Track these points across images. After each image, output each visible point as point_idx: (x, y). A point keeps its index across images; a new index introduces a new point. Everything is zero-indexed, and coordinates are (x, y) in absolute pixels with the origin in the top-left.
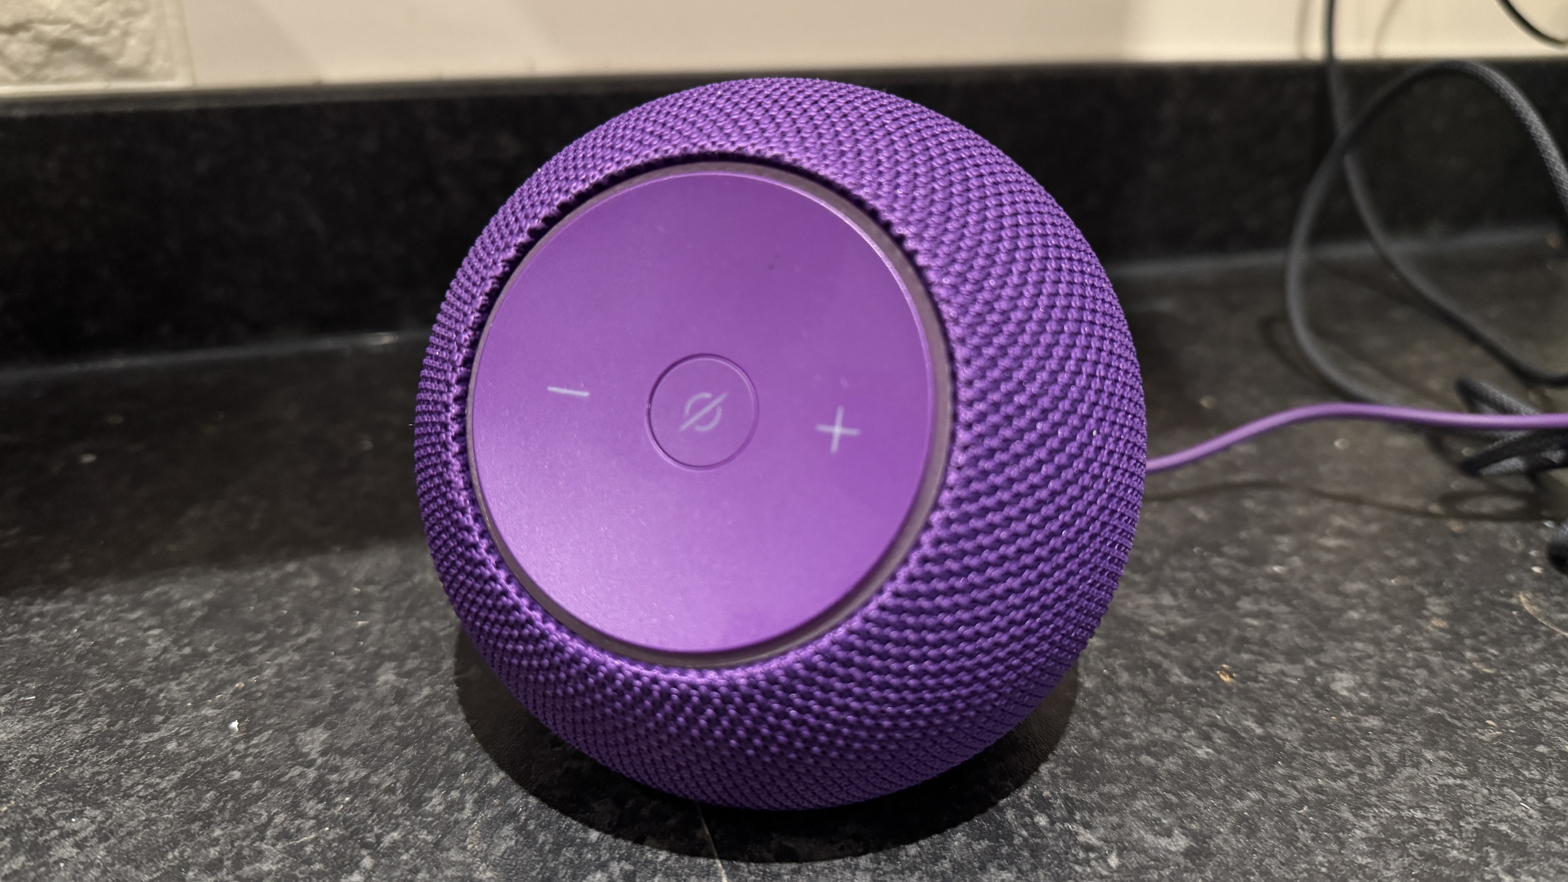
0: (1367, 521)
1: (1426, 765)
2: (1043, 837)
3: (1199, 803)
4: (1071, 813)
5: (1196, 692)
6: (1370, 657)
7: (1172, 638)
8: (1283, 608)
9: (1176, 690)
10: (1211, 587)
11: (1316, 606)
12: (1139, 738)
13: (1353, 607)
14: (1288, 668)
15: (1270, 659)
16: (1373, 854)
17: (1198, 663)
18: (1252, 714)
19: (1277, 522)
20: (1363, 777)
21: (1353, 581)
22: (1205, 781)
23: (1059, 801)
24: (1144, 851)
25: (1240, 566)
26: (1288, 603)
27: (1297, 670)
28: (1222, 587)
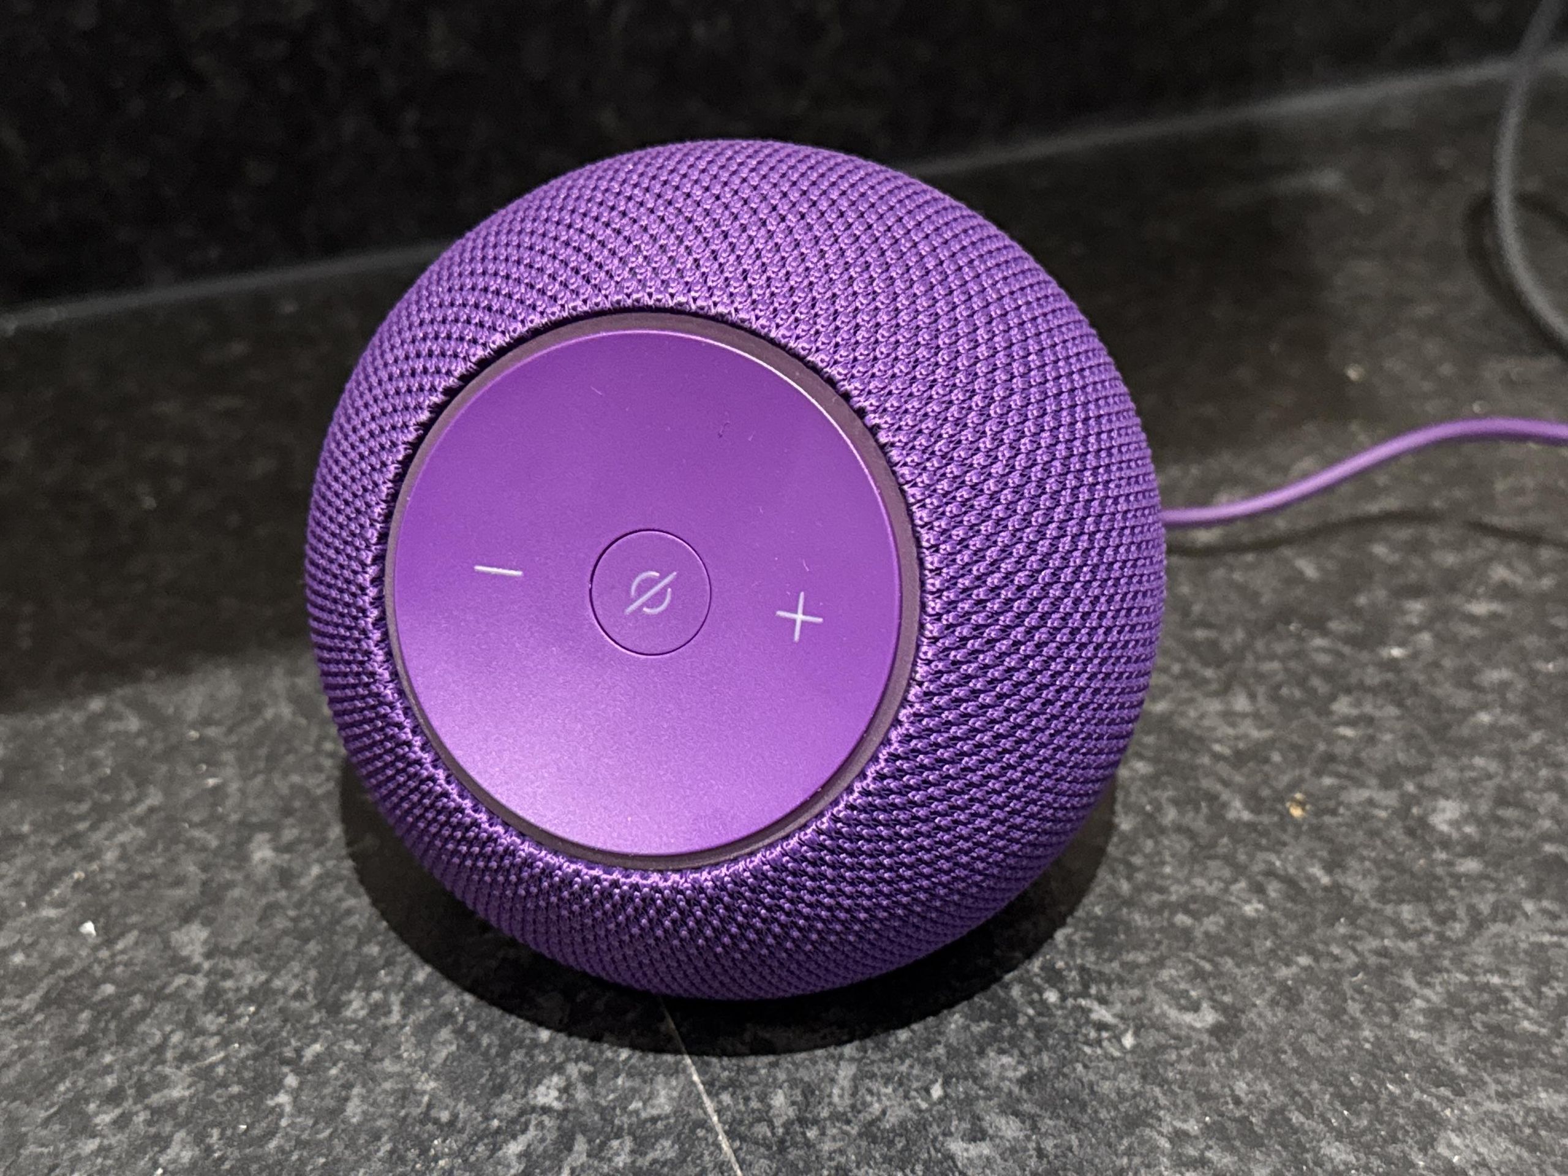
0: (1540, 572)
1: (1520, 919)
2: (1051, 1015)
3: (1236, 970)
4: (1086, 986)
5: (1255, 830)
6: (1490, 777)
7: (1239, 759)
8: (1392, 711)
9: (1234, 829)
10: (1302, 682)
11: (1436, 706)
12: (1177, 892)
13: (1485, 707)
14: (1380, 796)
15: (1360, 784)
16: (1430, 1029)
17: (1265, 792)
18: (1321, 860)
19: (1413, 577)
20: (1441, 936)
21: (1496, 667)
22: (1248, 944)
23: (1074, 973)
24: (1164, 1029)
25: (1347, 650)
26: (1400, 704)
27: (1390, 798)
28: (1316, 682)
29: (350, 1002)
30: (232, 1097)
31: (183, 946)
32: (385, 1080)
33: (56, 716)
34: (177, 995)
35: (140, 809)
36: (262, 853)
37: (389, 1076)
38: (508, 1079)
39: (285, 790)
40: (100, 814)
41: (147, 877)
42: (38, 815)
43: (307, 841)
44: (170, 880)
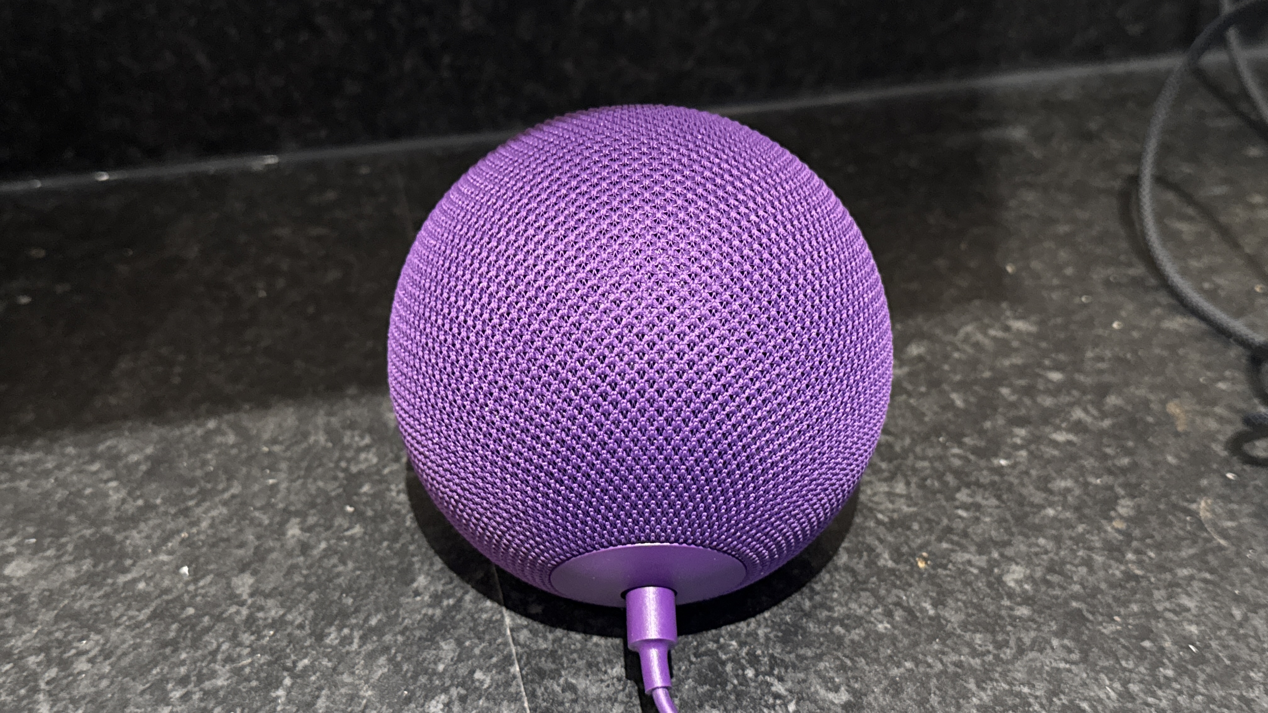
0: (1104, 415)
1: (1049, 651)
2: (748, 686)
3: (867, 668)
4: (772, 669)
5: (895, 575)
6: (1046, 552)
7: (892, 525)
8: (994, 502)
9: (880, 572)
10: (940, 477)
11: (1021, 501)
12: (839, 611)
13: (1051, 505)
14: (975, 559)
15: (964, 549)
17: (905, 549)
18: (931, 598)
19: (1023, 412)
20: (997, 657)
21: (1064, 478)
22: (876, 651)
23: (766, 659)
24: (815, 702)
25: (972, 457)
26: (999, 498)
27: (981, 561)
28: (950, 479)
29: (330, 634)
30: (252, 688)
31: (238, 587)
32: (342, 687)
33: (187, 429)
34: (230, 619)
35: (226, 496)
36: (293, 531)
37: (344, 685)
38: (415, 694)
39: (313, 491)
40: (204, 496)
41: (223, 540)
42: (165, 493)
43: (320, 525)
44: (237, 543)
